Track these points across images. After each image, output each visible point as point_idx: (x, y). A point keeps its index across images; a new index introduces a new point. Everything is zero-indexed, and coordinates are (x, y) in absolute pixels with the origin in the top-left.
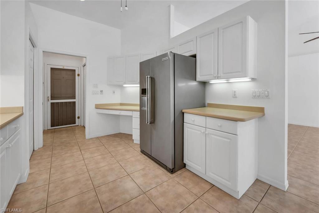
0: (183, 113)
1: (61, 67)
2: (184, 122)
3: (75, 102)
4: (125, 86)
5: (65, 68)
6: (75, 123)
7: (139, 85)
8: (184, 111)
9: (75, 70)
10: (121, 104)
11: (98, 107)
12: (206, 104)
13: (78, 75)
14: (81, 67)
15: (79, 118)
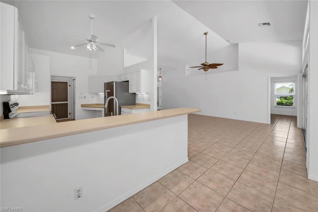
0: (121, 108)
1: (58, 81)
2: (121, 111)
3: (67, 103)
4: (99, 93)
5: (61, 81)
6: (68, 117)
7: (104, 93)
8: (121, 106)
9: (67, 83)
10: (97, 104)
11: (83, 106)
12: (136, 104)
13: (70, 86)
14: (71, 81)
15: (70, 114)
